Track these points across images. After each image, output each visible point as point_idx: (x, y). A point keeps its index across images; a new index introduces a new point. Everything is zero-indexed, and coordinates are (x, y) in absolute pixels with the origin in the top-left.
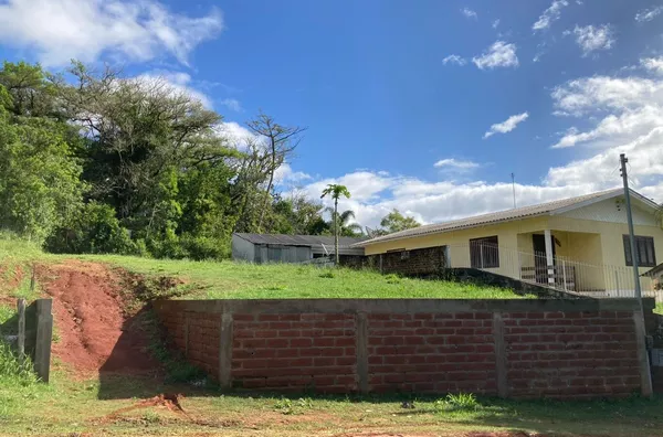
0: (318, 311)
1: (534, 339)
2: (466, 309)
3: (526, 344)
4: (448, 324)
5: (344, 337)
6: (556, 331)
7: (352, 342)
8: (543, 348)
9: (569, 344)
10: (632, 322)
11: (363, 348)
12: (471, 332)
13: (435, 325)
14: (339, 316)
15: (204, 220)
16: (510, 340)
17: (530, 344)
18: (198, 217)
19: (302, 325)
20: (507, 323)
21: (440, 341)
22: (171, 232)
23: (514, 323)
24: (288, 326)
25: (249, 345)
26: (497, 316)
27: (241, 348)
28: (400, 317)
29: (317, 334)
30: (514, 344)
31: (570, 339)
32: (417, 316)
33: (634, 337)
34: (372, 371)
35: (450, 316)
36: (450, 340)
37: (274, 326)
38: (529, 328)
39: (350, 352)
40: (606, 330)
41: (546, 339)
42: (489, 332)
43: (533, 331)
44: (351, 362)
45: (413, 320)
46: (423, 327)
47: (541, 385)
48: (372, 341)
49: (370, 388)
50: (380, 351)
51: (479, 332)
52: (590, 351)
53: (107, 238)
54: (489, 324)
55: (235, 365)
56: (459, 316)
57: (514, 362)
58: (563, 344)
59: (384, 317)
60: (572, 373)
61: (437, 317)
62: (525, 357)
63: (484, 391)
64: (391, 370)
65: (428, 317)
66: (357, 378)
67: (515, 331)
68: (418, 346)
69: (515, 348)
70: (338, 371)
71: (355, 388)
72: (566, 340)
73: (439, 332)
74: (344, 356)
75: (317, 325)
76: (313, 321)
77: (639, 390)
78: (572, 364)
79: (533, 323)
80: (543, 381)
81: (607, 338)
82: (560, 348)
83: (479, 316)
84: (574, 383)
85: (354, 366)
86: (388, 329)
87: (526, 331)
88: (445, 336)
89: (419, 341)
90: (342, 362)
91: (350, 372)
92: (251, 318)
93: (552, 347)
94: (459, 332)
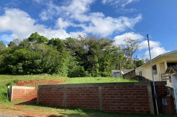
0: (56, 87)
1: (111, 94)
2: (92, 86)
3: (109, 96)
4: (86, 90)
5: (61, 93)
6: (118, 92)
7: (63, 95)
8: (114, 97)
9: (123, 96)
10: (147, 89)
11: (65, 96)
12: (92, 92)
13: (83, 90)
14: (60, 89)
15: (106, 68)
16: (104, 95)
17: (110, 96)
18: (104, 67)
19: (52, 91)
20: (103, 90)
21: (84, 95)
22: (98, 71)
23: (105, 90)
24: (50, 91)
25: (42, 95)
26: (100, 88)
27: (41, 96)
28: (74, 88)
29: (55, 93)
30: (105, 96)
31: (124, 94)
32: (79, 88)
33: (147, 94)
34: (67, 102)
35: (87, 88)
36: (87, 94)
37: (47, 91)
38: (110, 91)
39: (62, 97)
40: (137, 92)
41: (115, 94)
42: (97, 92)
43: (111, 92)
44: (63, 99)
45: (77, 89)
46: (80, 91)
47: (113, 108)
48: (68, 94)
49: (66, 106)
50: (69, 97)
51: (95, 92)
52: (130, 98)
53: (82, 74)
54: (97, 90)
55: (39, 99)
56: (89, 88)
57: (105, 101)
58: (121, 96)
59: (71, 88)
60: (124, 105)
61: (83, 88)
62: (108, 100)
63: (96, 109)
64: (72, 102)
65: (81, 88)
66: (63, 103)
67: (105, 92)
68: (78, 96)
69: (105, 97)
70: (59, 102)
71: (63, 106)
72: (122, 95)
73: (84, 92)
74: (61, 98)
75: (56, 91)
76: (55, 90)
77: (149, 112)
78: (124, 102)
79: (111, 90)
80: (114, 107)
81: (137, 94)
82: (120, 97)
83: (95, 88)
84: (124, 108)
85: (63, 101)
86: (71, 92)
87: (109, 92)
88: (80, 94)
89: (79, 95)
90: (61, 99)
91: (62, 102)
92: (43, 89)
93: (117, 97)
94: (89, 92)
